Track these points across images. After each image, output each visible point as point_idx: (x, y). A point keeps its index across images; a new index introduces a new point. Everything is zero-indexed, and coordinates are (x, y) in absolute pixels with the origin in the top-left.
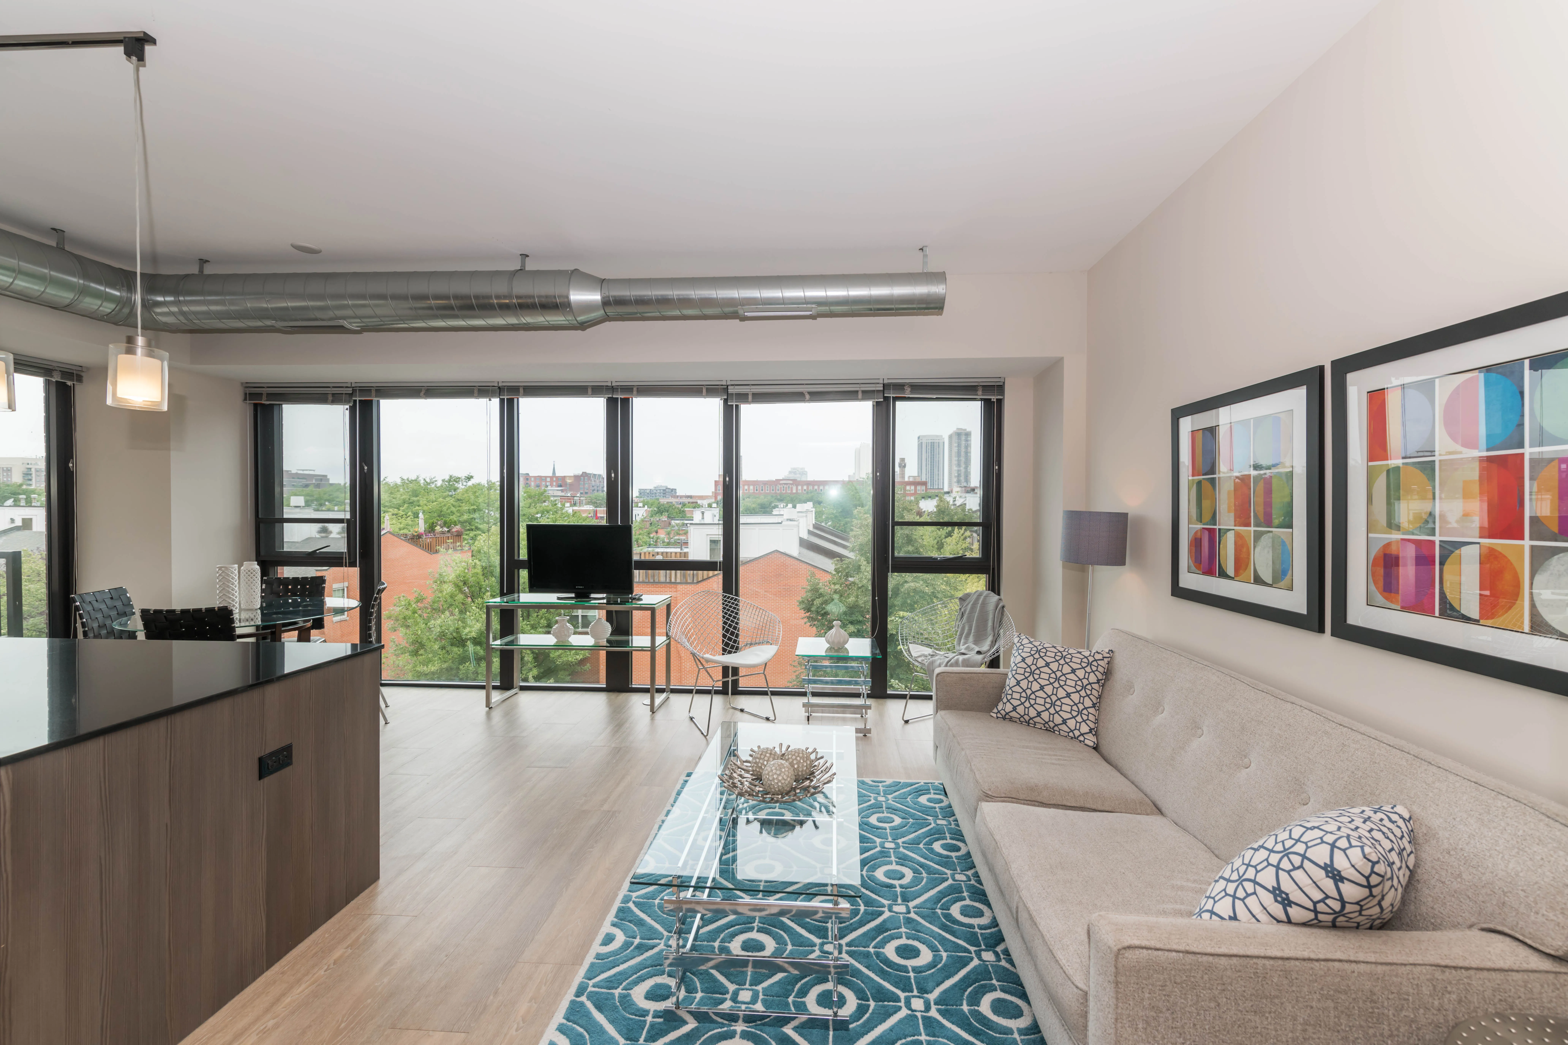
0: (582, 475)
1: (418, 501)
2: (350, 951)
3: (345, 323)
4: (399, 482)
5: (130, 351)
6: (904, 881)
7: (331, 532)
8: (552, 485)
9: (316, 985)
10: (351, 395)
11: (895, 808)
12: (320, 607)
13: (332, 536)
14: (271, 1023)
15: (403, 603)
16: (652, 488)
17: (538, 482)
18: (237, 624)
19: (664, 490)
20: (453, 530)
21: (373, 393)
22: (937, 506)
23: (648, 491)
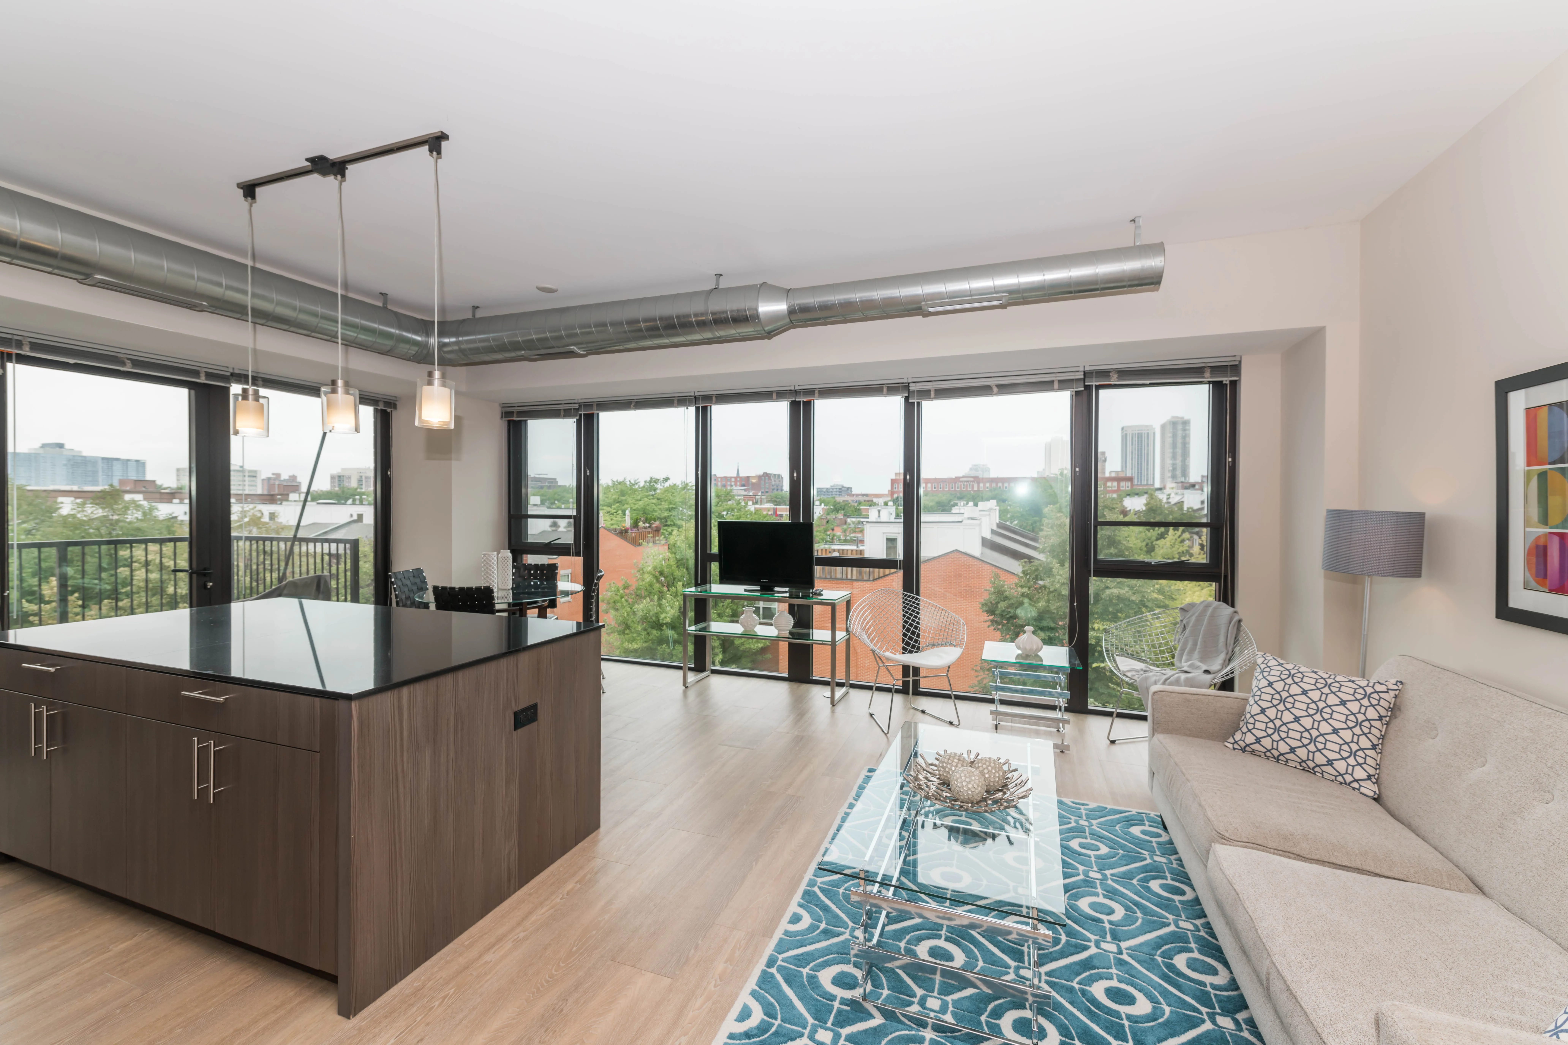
0: (763, 475)
1: (626, 500)
2: (579, 886)
3: (574, 348)
4: (610, 484)
5: (430, 383)
6: (1114, 918)
7: (559, 527)
8: (736, 485)
9: (553, 910)
10: (578, 410)
11: (1102, 836)
12: (552, 590)
13: (560, 529)
14: (522, 935)
15: (613, 589)
16: (828, 486)
17: (724, 482)
18: (496, 601)
19: (840, 489)
20: (654, 526)
21: (595, 407)
22: (1146, 505)
23: (825, 490)
